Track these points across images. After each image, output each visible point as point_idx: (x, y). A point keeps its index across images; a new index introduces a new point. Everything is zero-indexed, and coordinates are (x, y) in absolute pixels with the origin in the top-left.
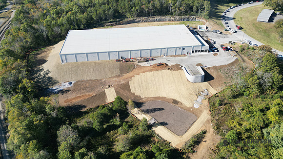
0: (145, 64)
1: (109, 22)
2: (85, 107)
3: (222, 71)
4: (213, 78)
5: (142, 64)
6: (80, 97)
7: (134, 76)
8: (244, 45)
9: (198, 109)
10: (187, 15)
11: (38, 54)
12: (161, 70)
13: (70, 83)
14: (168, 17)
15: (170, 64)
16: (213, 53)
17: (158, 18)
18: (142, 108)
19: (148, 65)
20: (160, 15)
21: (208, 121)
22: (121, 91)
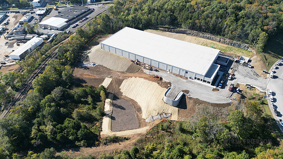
0: (147, 72)
1: (163, 27)
2: (86, 83)
3: (199, 106)
4: (185, 108)
5: (145, 71)
6: (89, 75)
7: (132, 77)
8: (261, 94)
9: (146, 123)
10: (240, 41)
11: (101, 38)
12: (153, 81)
13: (94, 65)
14: (218, 38)
15: (164, 80)
16: (215, 87)
17: (208, 35)
18: (114, 102)
19: (148, 73)
20: (211, 33)
21: (140, 134)
22: (114, 84)
